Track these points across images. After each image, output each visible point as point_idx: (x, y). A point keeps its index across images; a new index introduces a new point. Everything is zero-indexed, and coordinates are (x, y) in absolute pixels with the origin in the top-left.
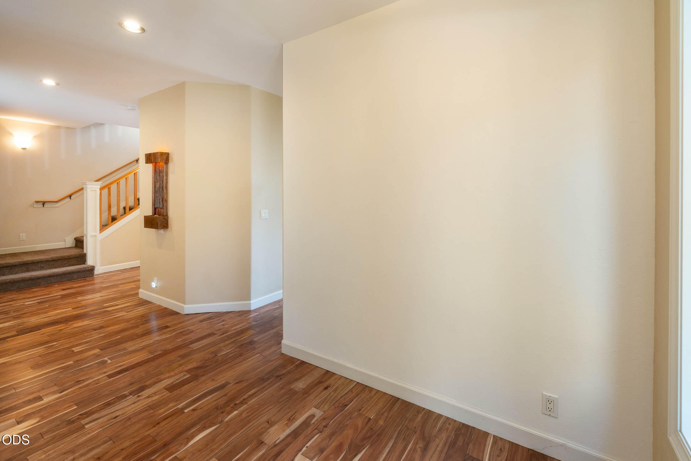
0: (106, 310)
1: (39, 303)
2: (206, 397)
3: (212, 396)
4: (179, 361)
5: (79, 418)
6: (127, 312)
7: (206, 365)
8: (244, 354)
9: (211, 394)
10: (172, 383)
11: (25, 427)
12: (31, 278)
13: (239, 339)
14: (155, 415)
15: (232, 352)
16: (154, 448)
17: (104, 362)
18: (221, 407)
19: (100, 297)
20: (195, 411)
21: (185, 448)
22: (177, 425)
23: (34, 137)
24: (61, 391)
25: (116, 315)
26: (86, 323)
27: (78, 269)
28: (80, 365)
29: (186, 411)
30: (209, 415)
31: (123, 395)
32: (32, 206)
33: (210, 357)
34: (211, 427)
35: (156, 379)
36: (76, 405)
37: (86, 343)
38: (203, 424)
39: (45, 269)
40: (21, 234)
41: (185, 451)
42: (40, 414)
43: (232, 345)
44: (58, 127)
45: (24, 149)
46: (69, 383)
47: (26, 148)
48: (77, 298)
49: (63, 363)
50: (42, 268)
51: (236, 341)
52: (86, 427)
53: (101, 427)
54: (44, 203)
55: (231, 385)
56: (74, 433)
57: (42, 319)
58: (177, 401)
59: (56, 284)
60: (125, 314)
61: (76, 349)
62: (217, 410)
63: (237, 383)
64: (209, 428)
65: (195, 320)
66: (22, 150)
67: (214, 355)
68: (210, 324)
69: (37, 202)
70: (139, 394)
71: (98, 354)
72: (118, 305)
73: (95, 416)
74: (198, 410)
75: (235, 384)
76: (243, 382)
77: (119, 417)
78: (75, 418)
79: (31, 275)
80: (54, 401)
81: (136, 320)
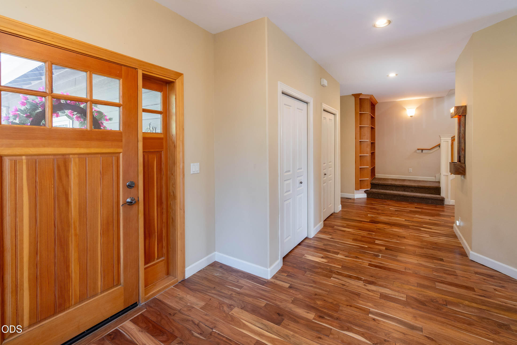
0: (420, 229)
1: (396, 210)
2: (393, 321)
3: (397, 325)
4: (414, 286)
5: (335, 273)
6: (430, 236)
7: (427, 304)
8: (476, 327)
9: (397, 323)
10: (389, 294)
11: (322, 261)
12: (403, 195)
13: (493, 312)
14: (356, 300)
15: (465, 315)
16: (332, 314)
17: (379, 256)
18: (390, 336)
19: (429, 219)
20: (373, 321)
21: (340, 331)
22: (355, 316)
23: (417, 108)
24: (346, 256)
25: (421, 234)
26: (401, 231)
27: (432, 197)
28: (367, 250)
29: (370, 315)
30: (376, 332)
31: (361, 278)
32: (415, 152)
33: (439, 302)
34: (366, 339)
35: (384, 284)
36: (342, 266)
37: (386, 241)
38: (365, 332)
39: (414, 193)
40: (410, 169)
41: (338, 332)
42: (329, 260)
43: (476, 311)
44: (432, 99)
45: (411, 116)
46: (353, 255)
47: (412, 116)
48: (416, 215)
49: (364, 245)
50: (412, 191)
51: (486, 311)
52: (332, 278)
53: (334, 284)
54: (422, 150)
55: (421, 333)
56: (325, 277)
57: (385, 219)
58: (375, 305)
59: (416, 203)
60: (428, 236)
61: (377, 242)
62: (385, 336)
63: (428, 338)
64: (364, 338)
65: (472, 269)
66: (411, 117)
67: (445, 303)
68: (483, 280)
69: (418, 149)
70: (367, 284)
71: (381, 250)
72: (431, 229)
73: (340, 277)
74: (376, 322)
75: (426, 336)
76: (434, 342)
77: (344, 286)
78: (334, 271)
79: (404, 194)
80: (339, 258)
81: (428, 244)
